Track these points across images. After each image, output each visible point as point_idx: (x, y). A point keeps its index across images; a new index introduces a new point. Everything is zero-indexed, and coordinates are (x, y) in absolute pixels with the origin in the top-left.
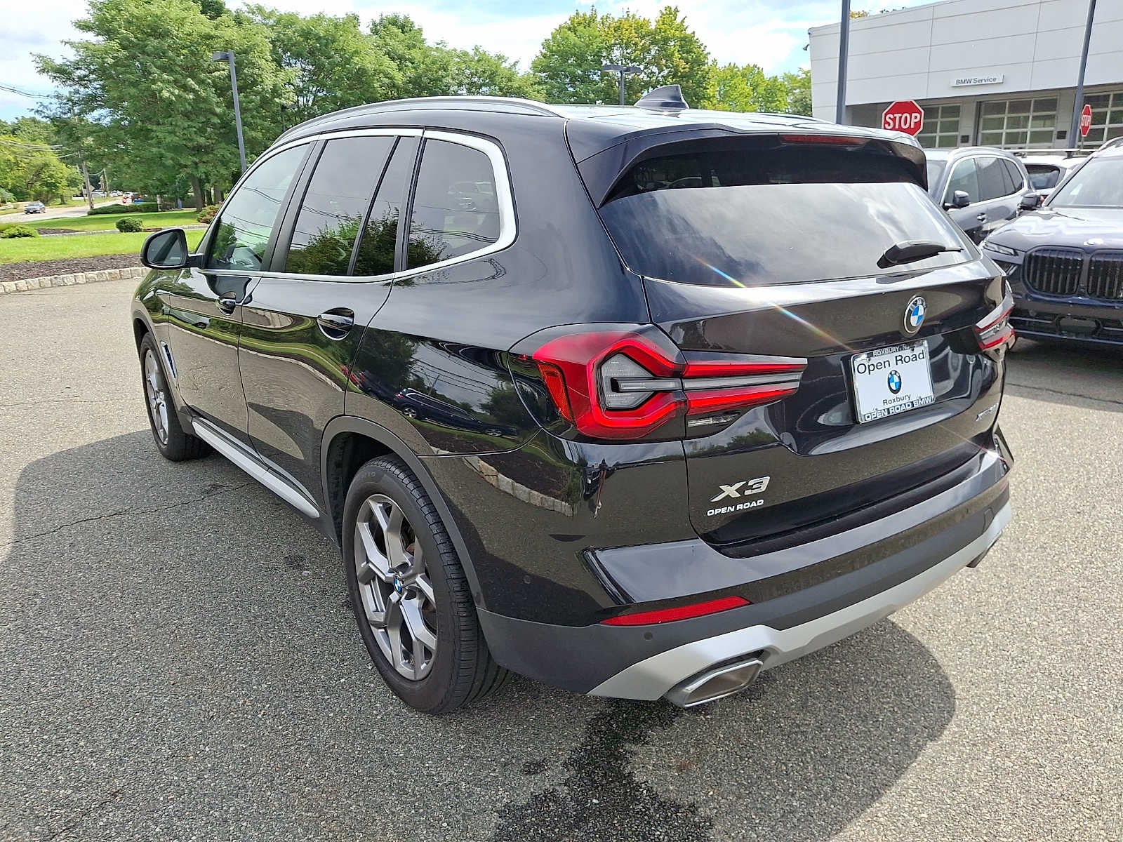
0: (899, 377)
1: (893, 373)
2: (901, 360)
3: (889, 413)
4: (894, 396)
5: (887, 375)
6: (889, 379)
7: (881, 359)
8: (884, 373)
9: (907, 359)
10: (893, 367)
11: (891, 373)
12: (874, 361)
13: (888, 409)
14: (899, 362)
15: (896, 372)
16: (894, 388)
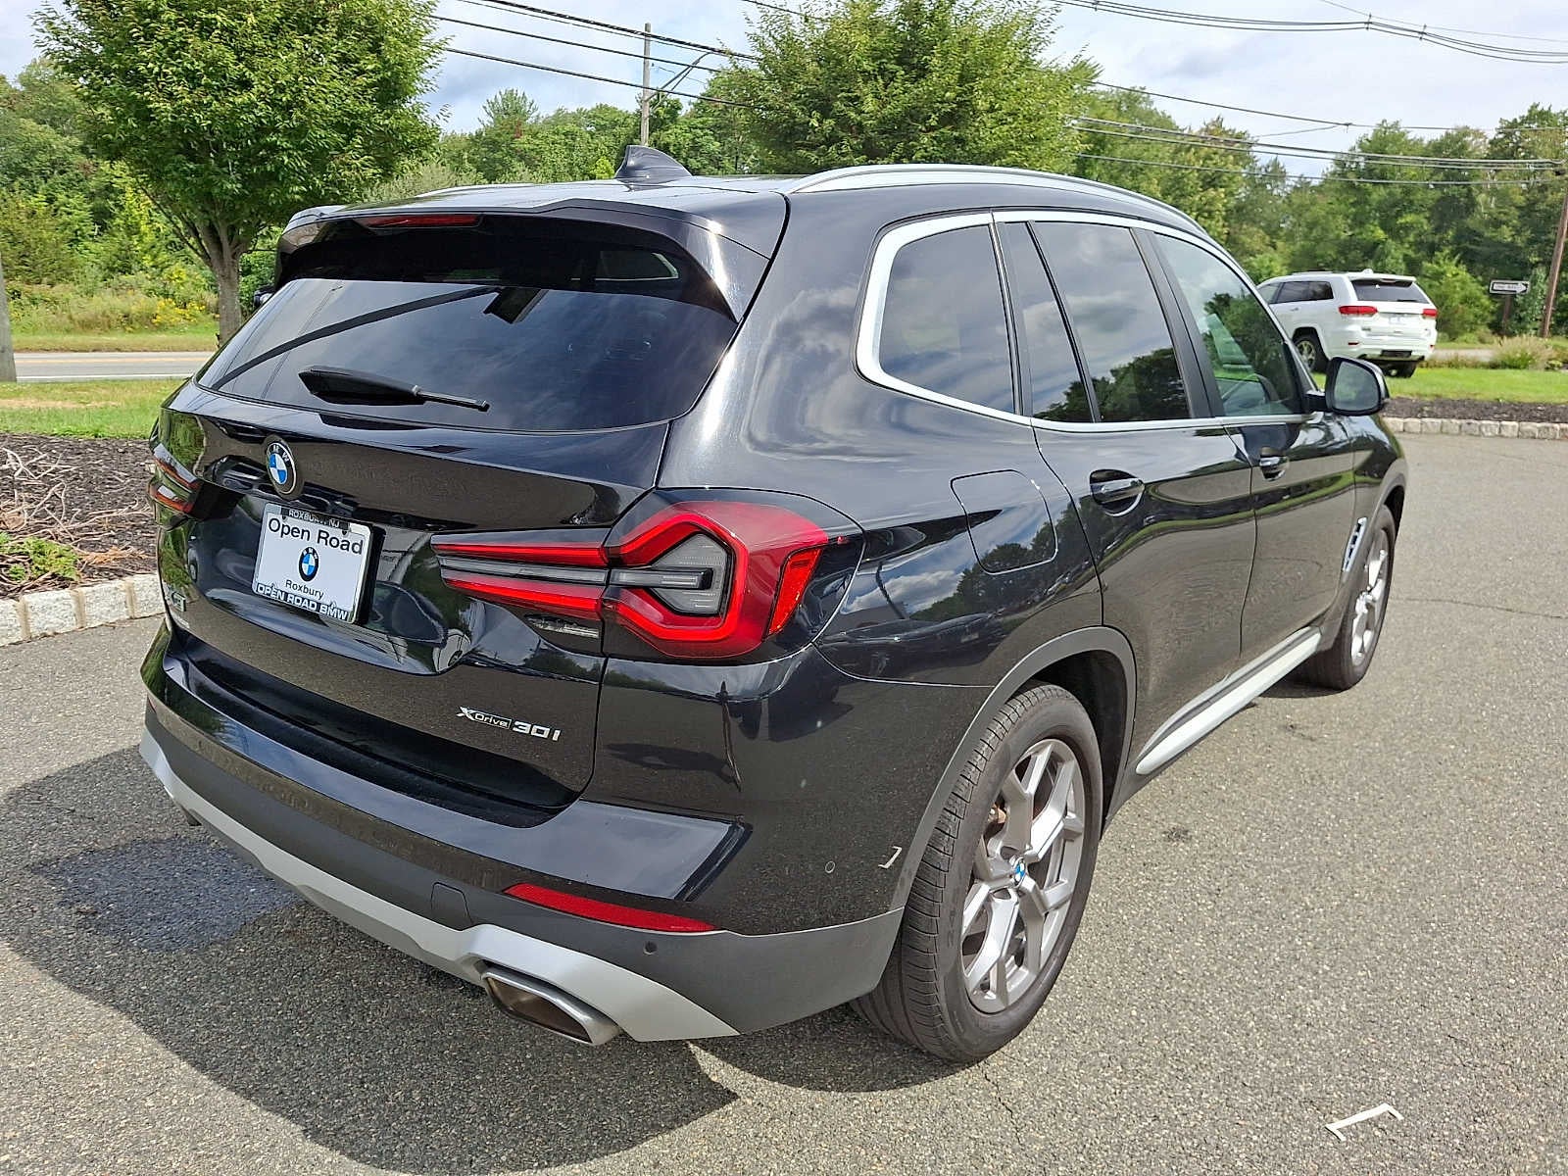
0: (317, 561)
1: (311, 551)
2: (325, 538)
3: (286, 599)
4: (301, 582)
5: (301, 550)
6: (303, 556)
7: (301, 525)
8: (299, 545)
9: (334, 542)
10: (313, 543)
11: (307, 550)
12: (292, 522)
13: (287, 594)
14: (322, 541)
15: (314, 552)
16: (306, 572)
